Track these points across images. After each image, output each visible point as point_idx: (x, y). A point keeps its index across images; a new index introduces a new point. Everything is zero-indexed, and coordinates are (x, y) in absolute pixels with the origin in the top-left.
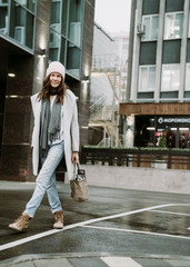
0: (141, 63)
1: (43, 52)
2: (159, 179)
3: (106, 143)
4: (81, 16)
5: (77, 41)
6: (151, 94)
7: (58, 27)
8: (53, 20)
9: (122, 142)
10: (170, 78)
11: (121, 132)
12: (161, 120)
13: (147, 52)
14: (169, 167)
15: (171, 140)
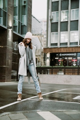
0: (51, 32)
1: (11, 28)
2: (60, 79)
3: (38, 65)
4: (26, 12)
5: (25, 23)
6: (56, 44)
7: (17, 17)
8: (15, 14)
9: (45, 64)
11: (45, 60)
12: (61, 55)
13: (54, 27)
14: (65, 74)
15: (65, 63)
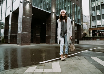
0: (92, 20)
1: (74, 21)
2: (98, 42)
3: (86, 36)
4: (80, 13)
5: (79, 18)
6: (95, 26)
7: (76, 16)
9: (90, 36)
10: (99, 23)
11: (90, 34)
12: (97, 31)
13: (94, 18)
14: (100, 40)
15: (100, 35)
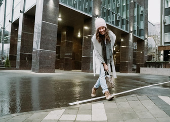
0: (165, 32)
1: (132, 32)
3: (153, 60)
5: (142, 26)
9: (159, 59)
11: (159, 56)
